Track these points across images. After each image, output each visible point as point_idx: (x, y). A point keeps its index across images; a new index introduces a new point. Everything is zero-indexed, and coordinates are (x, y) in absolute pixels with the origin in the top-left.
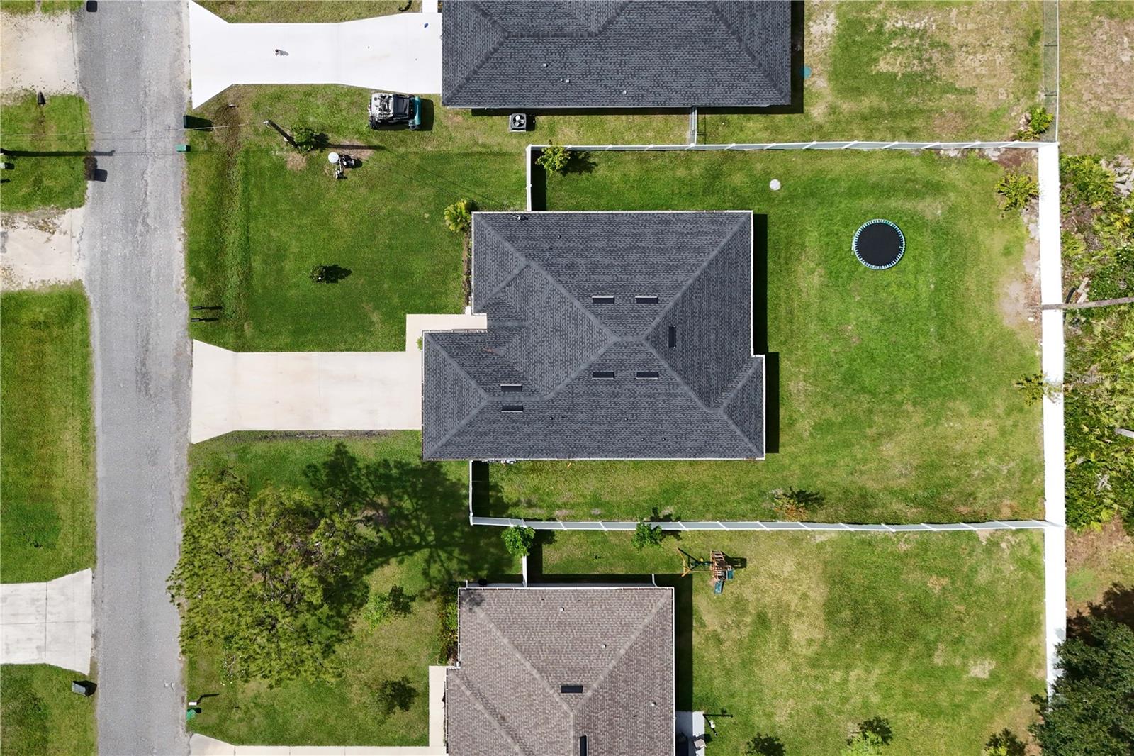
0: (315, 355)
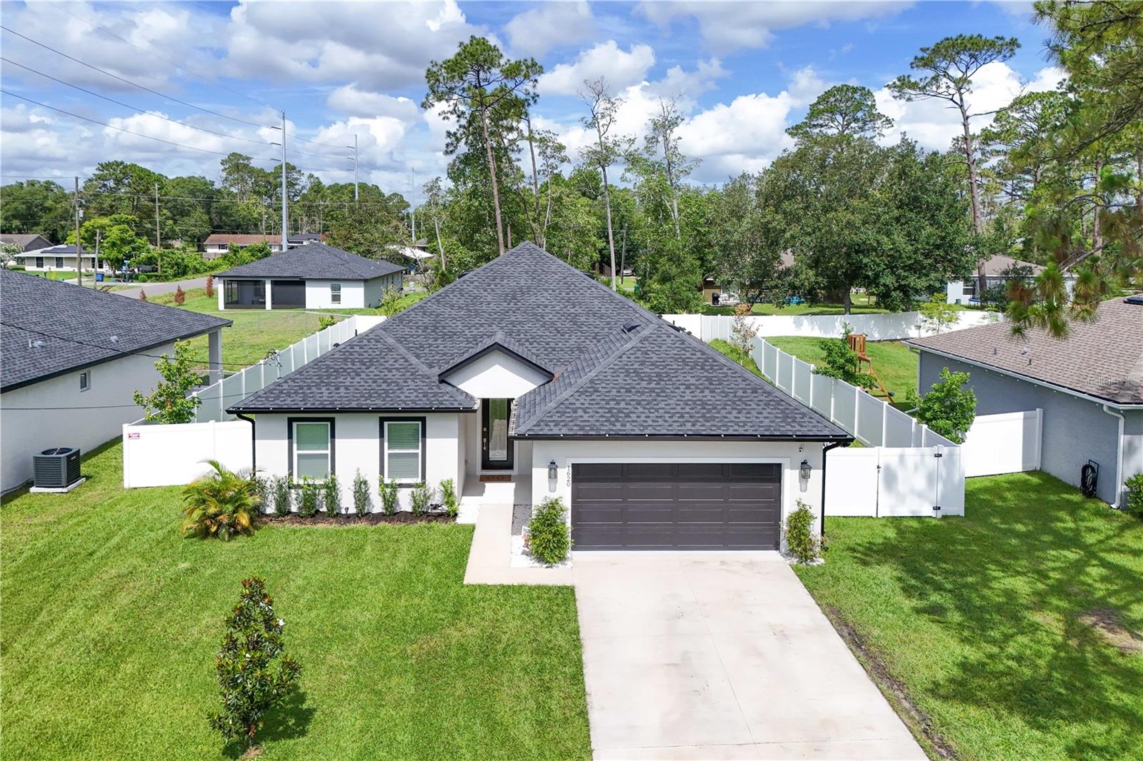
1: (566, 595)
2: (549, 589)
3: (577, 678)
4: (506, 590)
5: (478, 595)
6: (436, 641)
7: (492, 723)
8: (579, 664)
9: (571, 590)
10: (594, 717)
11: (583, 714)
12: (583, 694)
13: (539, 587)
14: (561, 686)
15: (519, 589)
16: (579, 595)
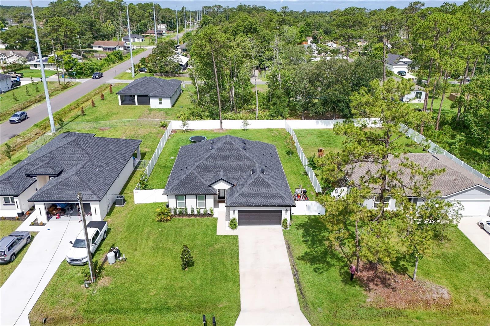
0: (242, 270)
1: (236, 238)
2: (233, 236)
3: (238, 256)
4: (225, 236)
5: (220, 238)
6: (212, 248)
7: (223, 264)
8: (238, 253)
9: (237, 236)
10: (240, 263)
11: (238, 263)
12: (238, 259)
13: (231, 236)
14: (235, 258)
15: (227, 236)
16: (239, 237)
